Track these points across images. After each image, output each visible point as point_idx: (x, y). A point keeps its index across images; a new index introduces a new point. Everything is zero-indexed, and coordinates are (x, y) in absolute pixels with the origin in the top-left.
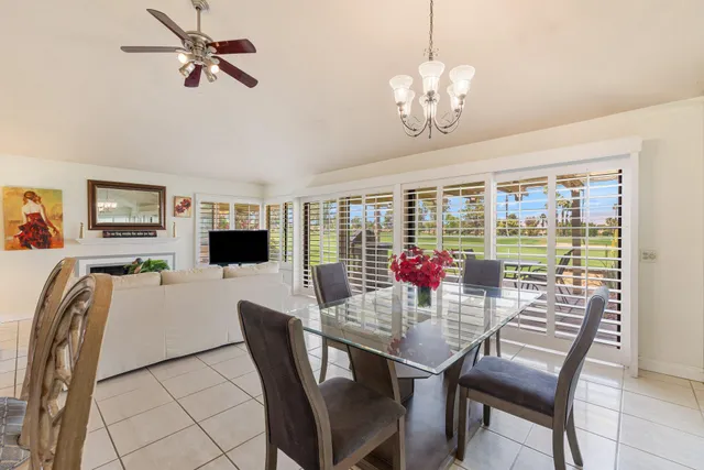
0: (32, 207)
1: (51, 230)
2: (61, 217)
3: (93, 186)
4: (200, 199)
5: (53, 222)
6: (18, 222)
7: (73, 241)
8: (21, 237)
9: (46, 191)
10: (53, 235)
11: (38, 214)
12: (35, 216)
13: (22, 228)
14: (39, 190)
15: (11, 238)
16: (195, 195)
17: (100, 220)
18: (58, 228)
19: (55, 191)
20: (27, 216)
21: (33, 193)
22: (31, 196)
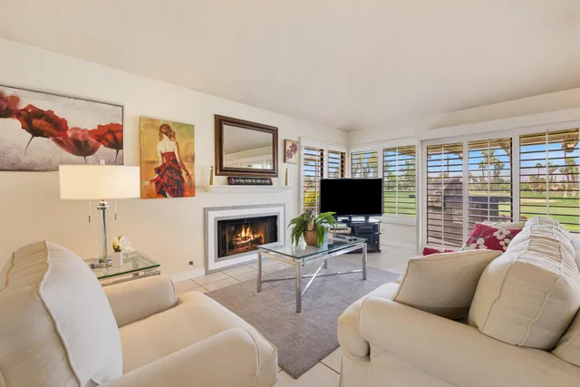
0: (166, 145)
1: (184, 174)
2: (193, 158)
3: (220, 122)
4: (304, 143)
5: (186, 164)
6: (154, 162)
7: (204, 189)
8: (157, 182)
9: (181, 125)
10: (186, 179)
11: (173, 154)
12: (169, 156)
13: (158, 171)
14: (174, 123)
15: (147, 183)
16: (299, 138)
17: (226, 164)
18: (190, 172)
19: (188, 125)
20: (163, 155)
21: (168, 127)
22: (166, 130)
